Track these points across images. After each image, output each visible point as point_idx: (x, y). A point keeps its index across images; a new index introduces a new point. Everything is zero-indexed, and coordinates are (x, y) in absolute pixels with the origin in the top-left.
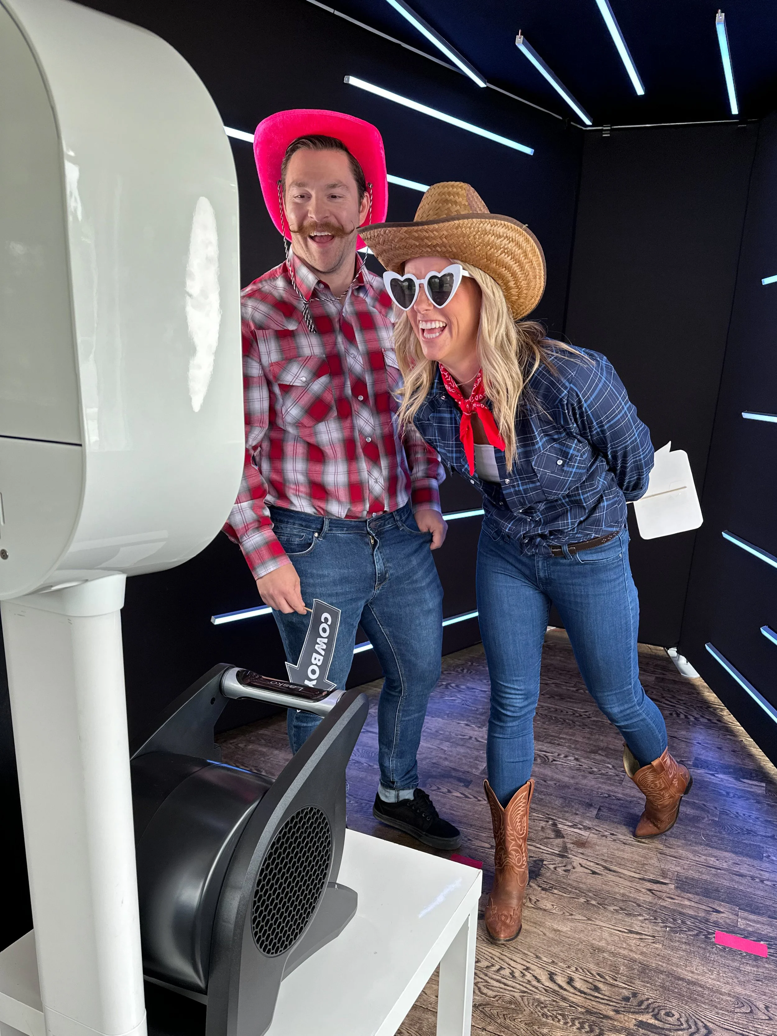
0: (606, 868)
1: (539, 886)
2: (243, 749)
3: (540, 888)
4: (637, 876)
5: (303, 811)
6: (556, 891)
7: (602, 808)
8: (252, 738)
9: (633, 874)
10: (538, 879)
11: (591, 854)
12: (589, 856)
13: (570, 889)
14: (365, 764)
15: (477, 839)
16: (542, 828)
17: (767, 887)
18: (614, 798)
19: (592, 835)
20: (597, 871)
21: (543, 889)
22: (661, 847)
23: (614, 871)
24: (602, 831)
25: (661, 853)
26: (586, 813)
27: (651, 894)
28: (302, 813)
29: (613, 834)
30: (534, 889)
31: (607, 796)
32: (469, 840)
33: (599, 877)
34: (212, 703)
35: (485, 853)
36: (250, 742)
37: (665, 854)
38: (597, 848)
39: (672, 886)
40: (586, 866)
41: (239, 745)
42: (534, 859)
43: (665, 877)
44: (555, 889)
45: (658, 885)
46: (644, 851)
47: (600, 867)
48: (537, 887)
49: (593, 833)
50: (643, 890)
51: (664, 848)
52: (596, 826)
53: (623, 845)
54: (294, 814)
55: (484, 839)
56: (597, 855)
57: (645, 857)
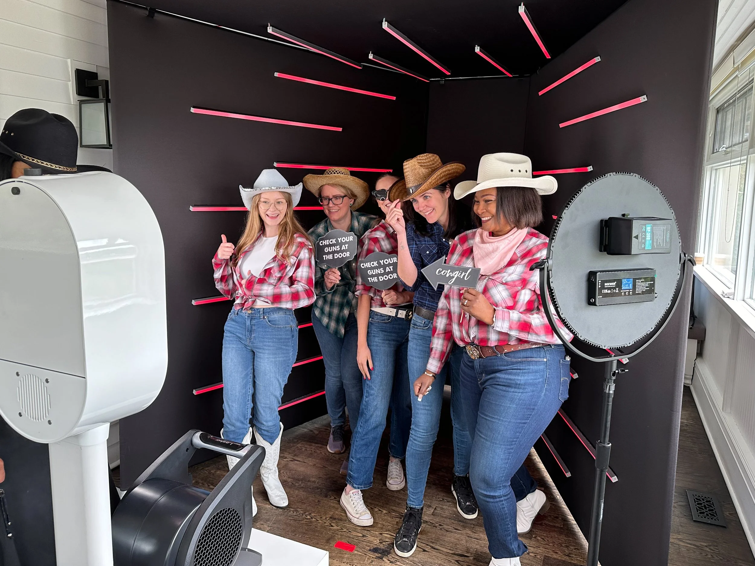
0: (432, 547)
1: (389, 560)
2: (213, 474)
3: (389, 561)
4: (451, 552)
5: (224, 510)
6: (398, 563)
7: (437, 508)
8: (220, 467)
9: (448, 551)
10: (388, 555)
11: (424, 539)
12: (423, 540)
13: (407, 562)
14: (290, 483)
15: (354, 531)
16: (397, 522)
17: (531, 557)
18: (446, 501)
19: (427, 526)
20: (426, 549)
21: (391, 562)
22: (469, 532)
23: (437, 549)
24: (434, 523)
25: (468, 537)
26: (426, 512)
27: (457, 564)
28: (223, 511)
29: (440, 525)
30: (386, 562)
31: (441, 499)
32: (350, 532)
33: (427, 553)
34: (187, 451)
35: (358, 540)
36: (219, 469)
37: (471, 537)
38: (429, 534)
39: (471, 558)
40: (420, 547)
41: (211, 471)
42: (389, 543)
43: (468, 552)
44: (399, 562)
45: (463, 557)
46: (458, 536)
47: (429, 547)
48: (387, 561)
49: (429, 525)
50: (453, 561)
51: (471, 533)
52: (431, 520)
53: (446, 532)
54: (219, 512)
55: (359, 531)
56: (428, 539)
57: (458, 540)
